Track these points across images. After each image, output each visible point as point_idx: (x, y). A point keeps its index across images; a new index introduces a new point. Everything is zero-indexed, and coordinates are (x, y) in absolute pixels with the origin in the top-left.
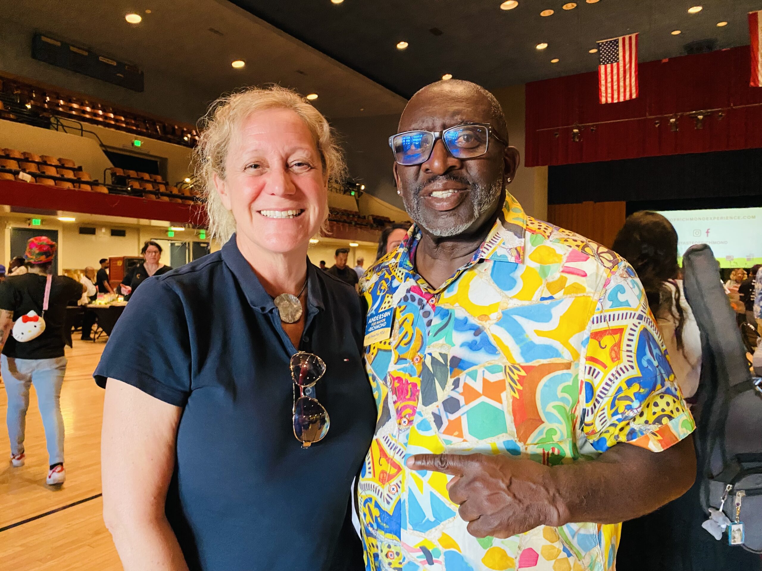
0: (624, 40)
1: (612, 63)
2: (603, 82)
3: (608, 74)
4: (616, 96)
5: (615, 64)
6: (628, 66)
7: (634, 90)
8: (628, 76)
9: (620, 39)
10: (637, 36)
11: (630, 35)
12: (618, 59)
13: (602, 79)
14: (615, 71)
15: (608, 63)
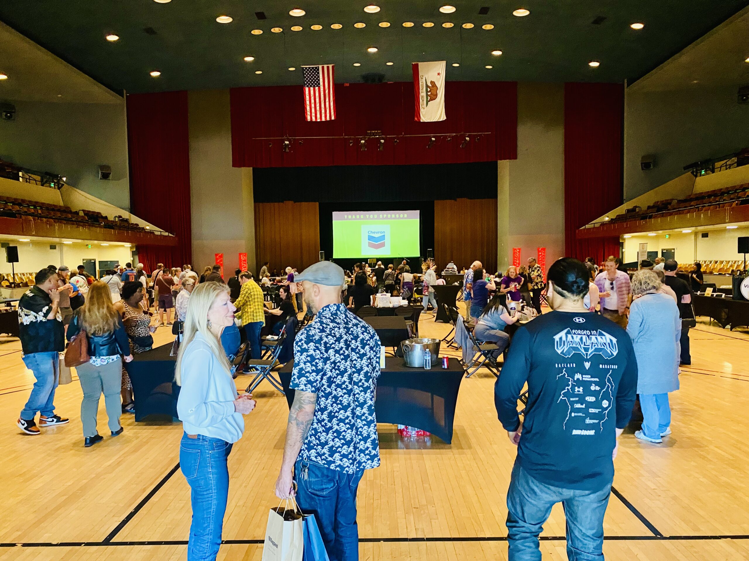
0: (323, 68)
1: (314, 87)
2: (308, 102)
3: (312, 96)
4: (318, 116)
5: (317, 88)
6: (327, 91)
7: (332, 113)
8: (327, 100)
9: (320, 67)
10: (333, 67)
11: (328, 65)
12: (319, 84)
13: (307, 99)
14: (317, 94)
15: (311, 86)
